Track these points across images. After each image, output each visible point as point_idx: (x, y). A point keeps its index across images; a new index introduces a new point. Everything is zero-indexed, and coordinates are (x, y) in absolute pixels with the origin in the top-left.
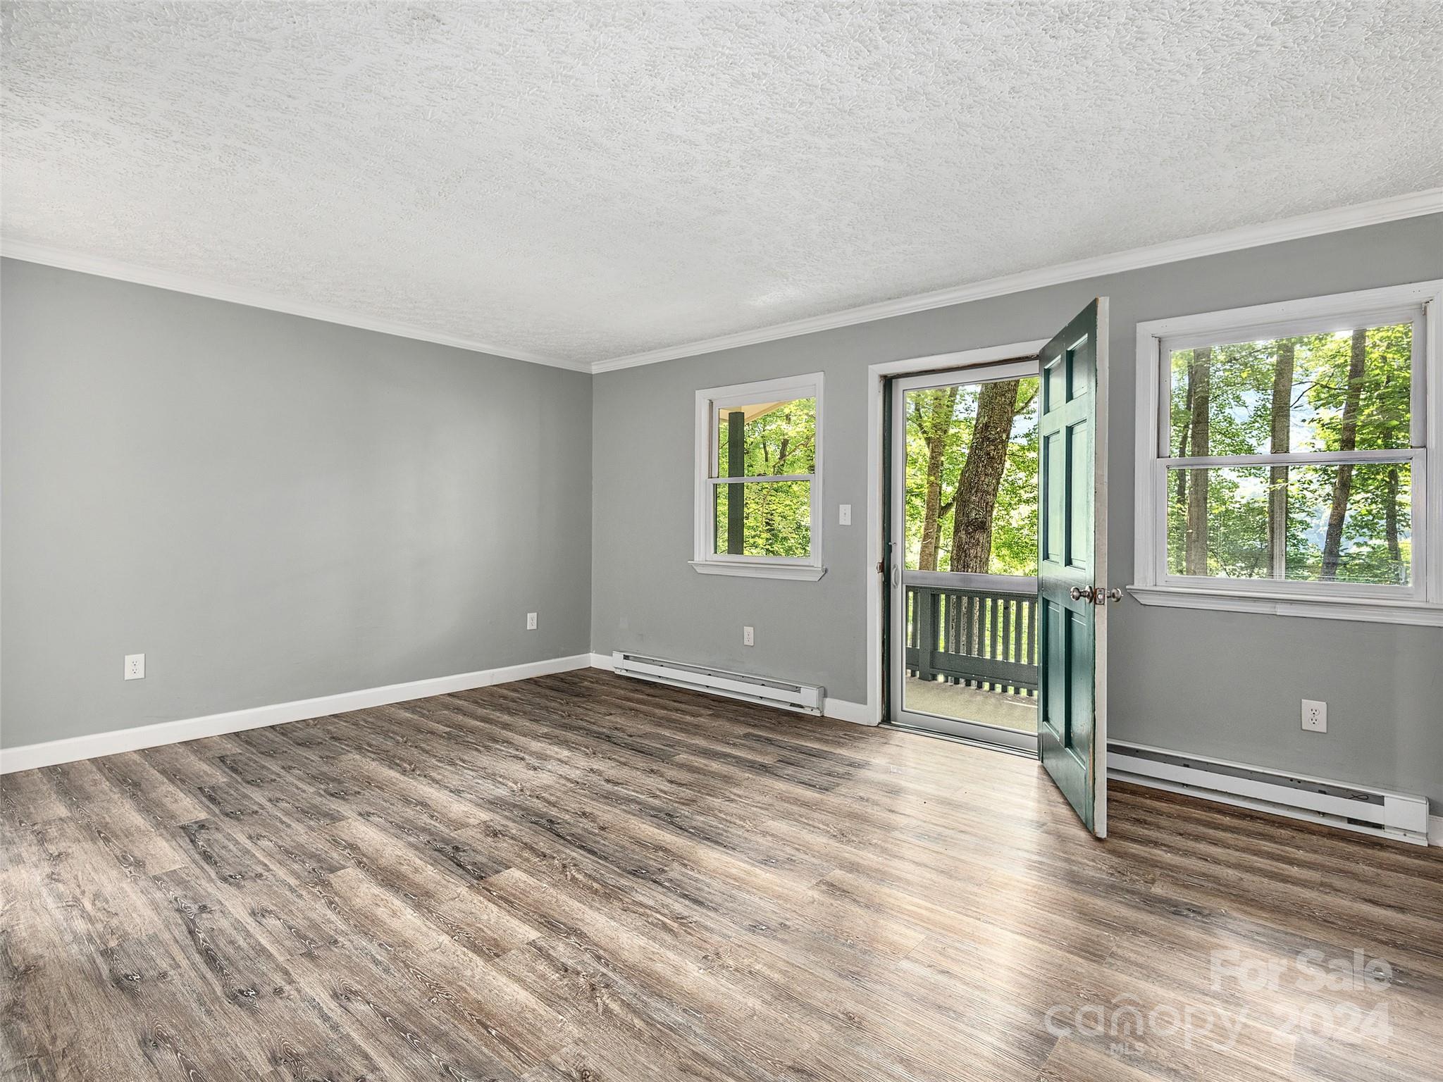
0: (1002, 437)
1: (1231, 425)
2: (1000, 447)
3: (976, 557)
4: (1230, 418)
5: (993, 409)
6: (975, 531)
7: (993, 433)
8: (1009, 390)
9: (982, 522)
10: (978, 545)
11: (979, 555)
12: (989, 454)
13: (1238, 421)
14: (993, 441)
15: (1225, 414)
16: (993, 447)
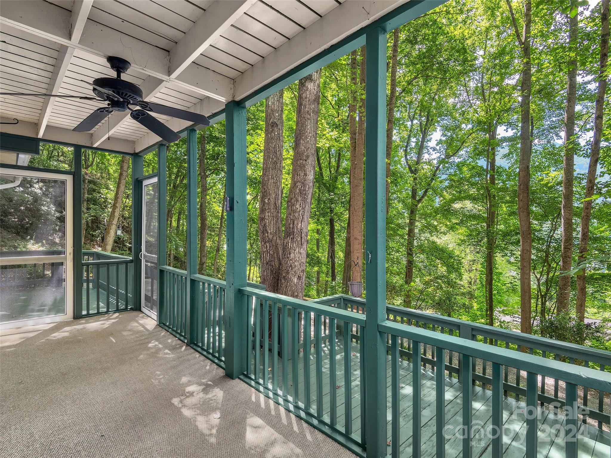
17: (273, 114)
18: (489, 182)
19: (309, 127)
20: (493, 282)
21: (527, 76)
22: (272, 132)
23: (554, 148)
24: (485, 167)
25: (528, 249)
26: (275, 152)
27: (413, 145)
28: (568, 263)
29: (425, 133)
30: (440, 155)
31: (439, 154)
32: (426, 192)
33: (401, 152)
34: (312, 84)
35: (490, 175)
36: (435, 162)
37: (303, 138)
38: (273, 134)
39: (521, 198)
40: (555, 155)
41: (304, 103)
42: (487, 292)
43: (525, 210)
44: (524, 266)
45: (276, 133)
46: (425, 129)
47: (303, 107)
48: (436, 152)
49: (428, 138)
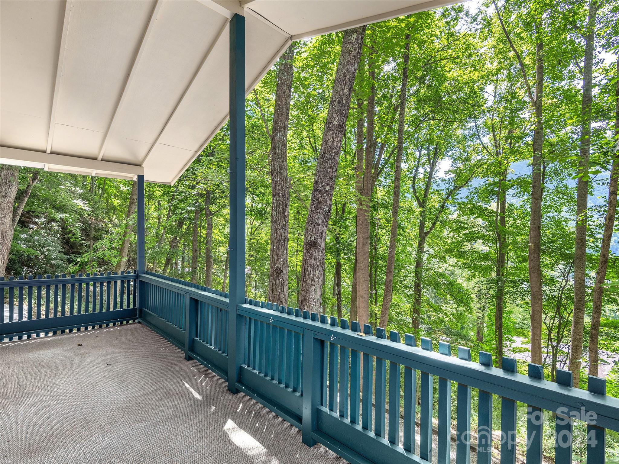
0: (326, 188)
1: (566, 189)
2: (325, 195)
3: (310, 264)
4: (566, 185)
5: (320, 171)
6: (310, 248)
7: (320, 186)
8: (330, 159)
9: (314, 242)
10: (312, 257)
11: (313, 263)
12: (318, 199)
13: (570, 187)
14: (321, 191)
15: (564, 183)
16: (320, 195)
17: (278, 259)
18: (499, 224)
19: (313, 293)
20: (503, 320)
21: (538, 135)
22: (276, 278)
23: (567, 188)
24: (495, 210)
25: (539, 310)
26: (279, 300)
27: (421, 176)
28: (580, 324)
29: (433, 165)
30: (449, 187)
31: (448, 185)
32: (434, 224)
33: (409, 183)
34: (317, 250)
35: (501, 217)
36: (444, 192)
37: (308, 304)
38: (278, 281)
39: (532, 258)
40: (567, 195)
41: (309, 269)
42: (497, 337)
43: (536, 271)
44: (535, 327)
45: (281, 280)
46: (434, 162)
47: (307, 273)
48: (444, 182)
49: (437, 168)
